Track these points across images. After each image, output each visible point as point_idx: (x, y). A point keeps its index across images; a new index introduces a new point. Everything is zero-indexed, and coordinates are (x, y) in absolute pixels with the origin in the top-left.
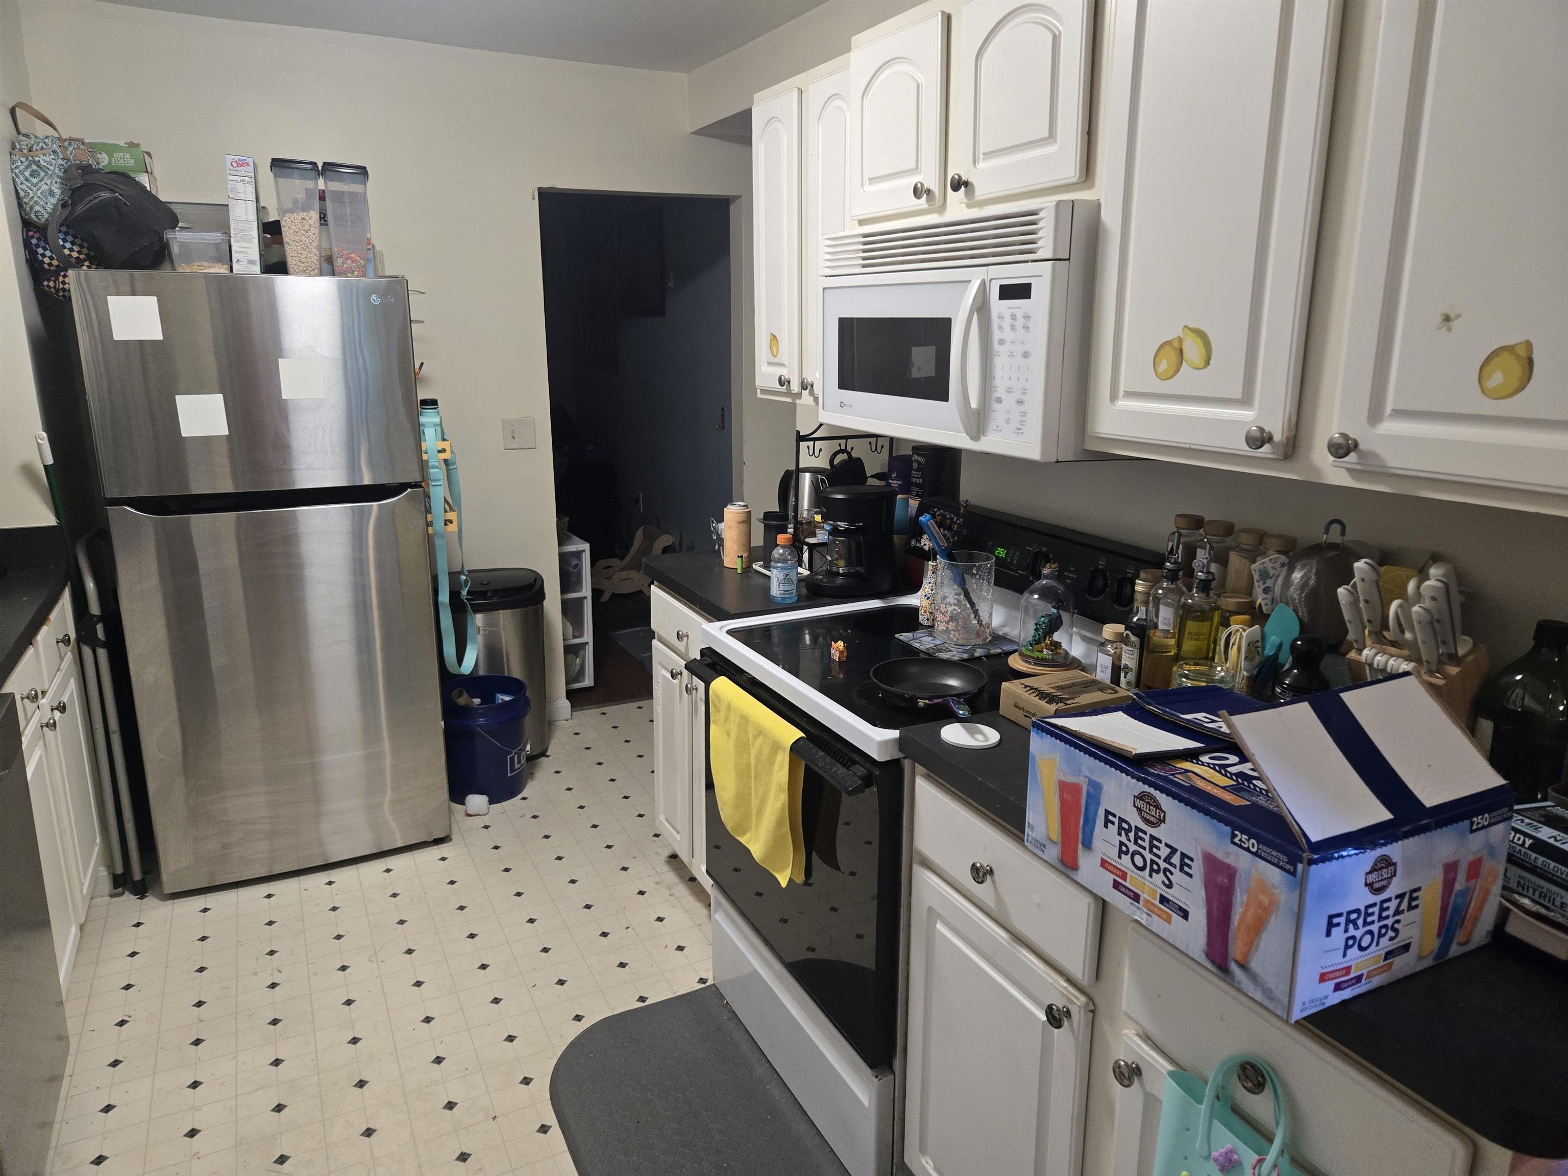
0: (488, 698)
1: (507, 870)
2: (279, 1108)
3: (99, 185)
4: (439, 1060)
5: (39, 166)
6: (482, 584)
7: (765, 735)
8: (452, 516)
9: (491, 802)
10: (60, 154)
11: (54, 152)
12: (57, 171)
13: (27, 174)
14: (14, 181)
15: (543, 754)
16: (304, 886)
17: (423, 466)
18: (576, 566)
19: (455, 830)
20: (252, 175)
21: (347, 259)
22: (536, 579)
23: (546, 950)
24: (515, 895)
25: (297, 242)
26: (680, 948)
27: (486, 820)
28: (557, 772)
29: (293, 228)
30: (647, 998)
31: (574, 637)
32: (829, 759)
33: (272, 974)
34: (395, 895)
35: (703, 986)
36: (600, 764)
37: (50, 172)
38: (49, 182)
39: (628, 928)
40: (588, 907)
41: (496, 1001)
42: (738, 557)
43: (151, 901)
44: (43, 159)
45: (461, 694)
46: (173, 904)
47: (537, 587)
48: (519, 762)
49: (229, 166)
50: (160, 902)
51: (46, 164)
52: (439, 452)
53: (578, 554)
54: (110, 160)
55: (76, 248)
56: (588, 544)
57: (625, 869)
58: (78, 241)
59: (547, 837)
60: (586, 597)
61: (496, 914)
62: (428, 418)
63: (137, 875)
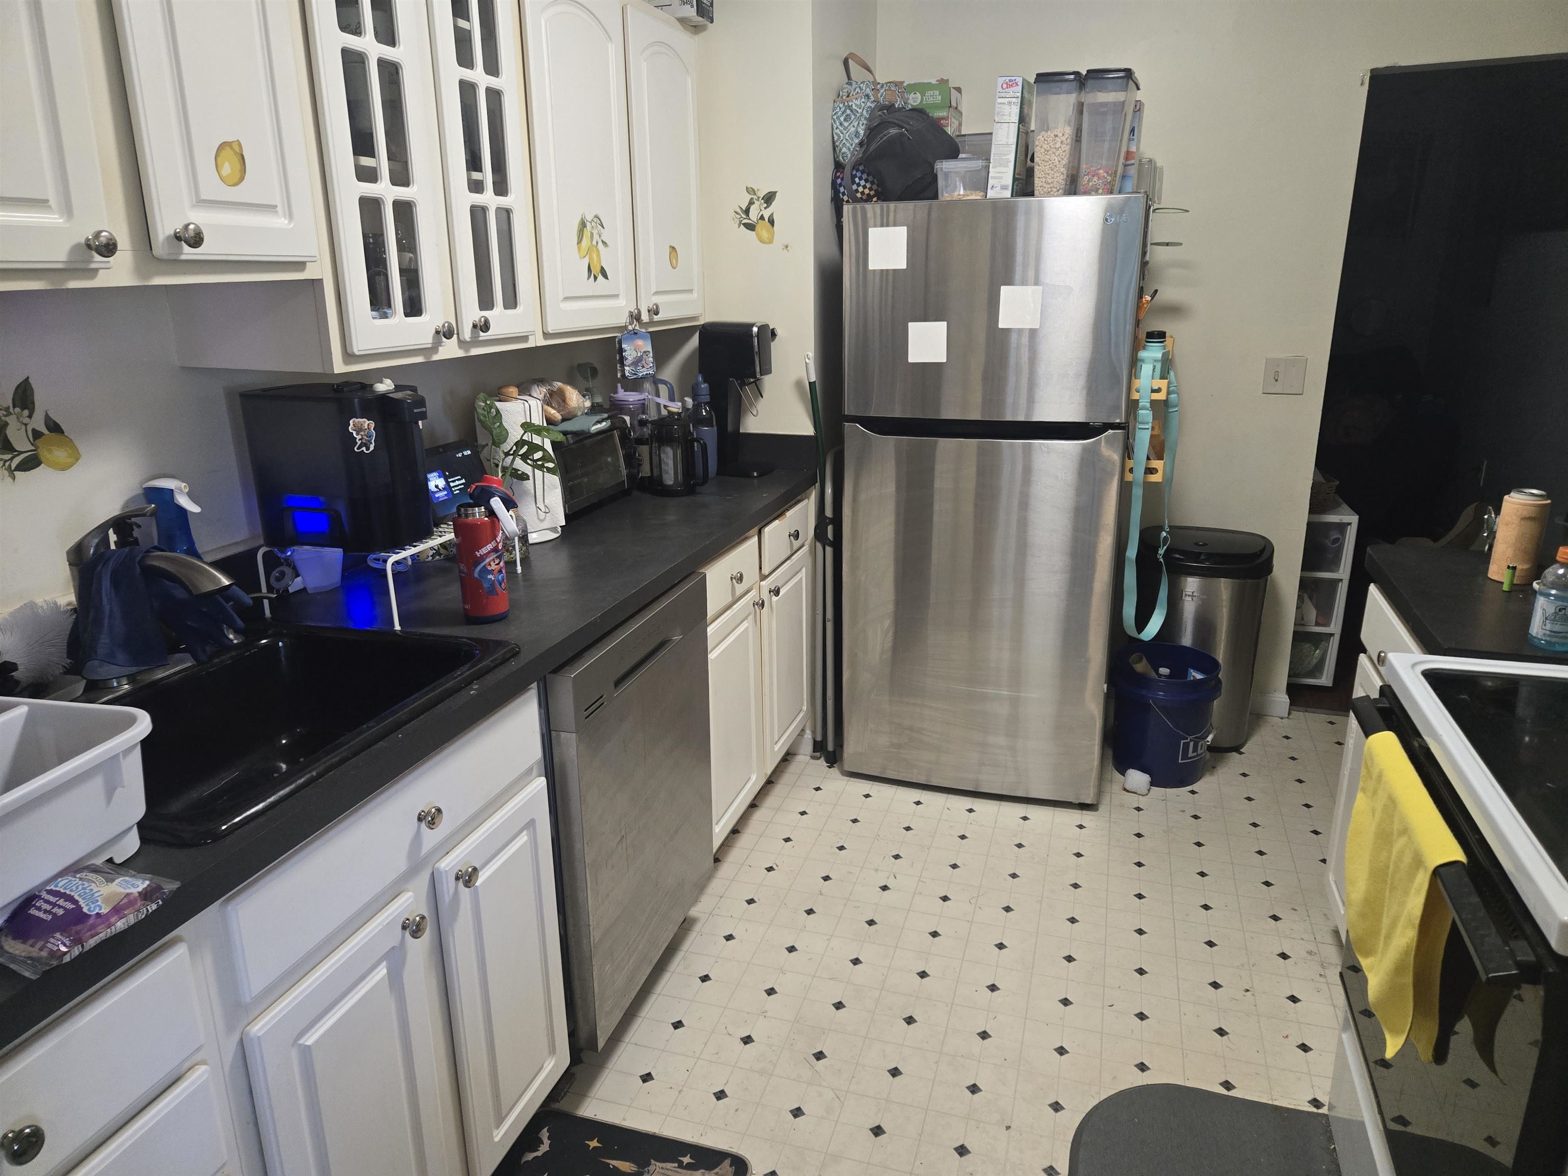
0: (1179, 673)
1: (1139, 864)
2: (839, 1006)
3: (889, 122)
4: (984, 1035)
5: (852, 111)
6: (1196, 544)
7: (1410, 837)
8: (1157, 464)
9: (1153, 784)
10: (872, 97)
11: (867, 96)
12: (865, 112)
13: (842, 119)
14: (832, 125)
15: (1237, 749)
16: (948, 805)
17: (1133, 405)
18: (1336, 540)
19: (1106, 800)
20: (1019, 95)
21: (1093, 176)
22: (1264, 548)
23: (1141, 972)
24: (1135, 895)
25: (1047, 162)
26: (1304, 1048)
27: (1142, 802)
28: (1244, 775)
29: (1045, 146)
30: (1234, 1087)
31: (1317, 624)
32: (1482, 913)
33: (888, 878)
34: (1020, 846)
35: (1314, 1110)
36: (1300, 781)
37: (858, 115)
38: (856, 124)
39: (1247, 990)
40: (1211, 944)
41: (1066, 1002)
42: (1509, 567)
43: (835, 771)
44: (854, 104)
45: (1140, 660)
46: (848, 781)
47: (1265, 556)
48: (1195, 750)
49: (999, 89)
50: (840, 775)
51: (856, 108)
52: (1153, 391)
53: (1342, 527)
54: (922, 99)
55: (868, 185)
56: (1357, 517)
57: (1275, 918)
58: (871, 178)
59: (1199, 844)
60: (1341, 580)
61: (1107, 908)
62: (1152, 353)
63: (830, 747)
